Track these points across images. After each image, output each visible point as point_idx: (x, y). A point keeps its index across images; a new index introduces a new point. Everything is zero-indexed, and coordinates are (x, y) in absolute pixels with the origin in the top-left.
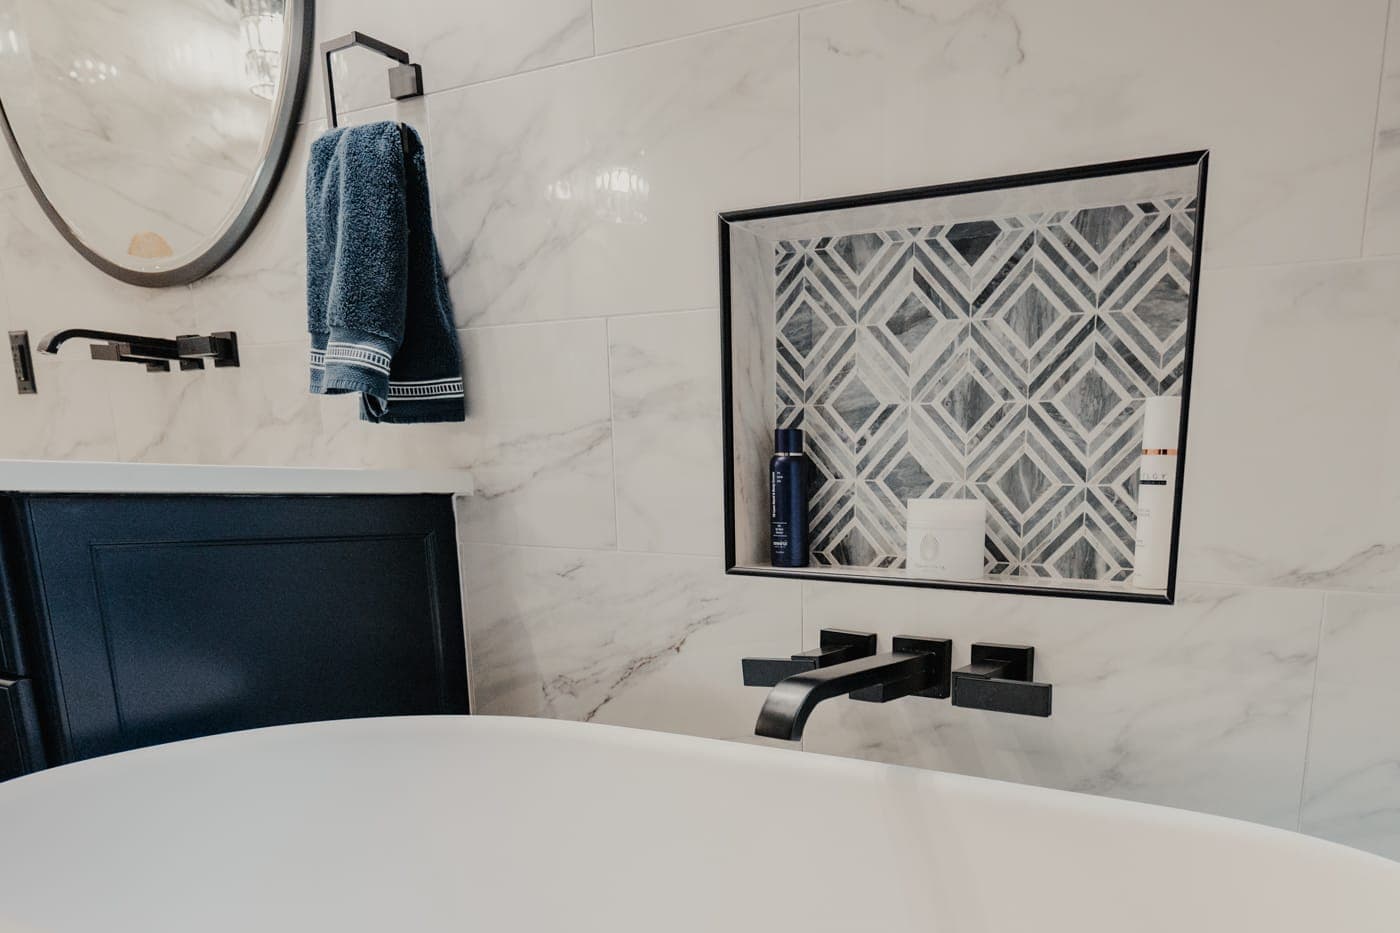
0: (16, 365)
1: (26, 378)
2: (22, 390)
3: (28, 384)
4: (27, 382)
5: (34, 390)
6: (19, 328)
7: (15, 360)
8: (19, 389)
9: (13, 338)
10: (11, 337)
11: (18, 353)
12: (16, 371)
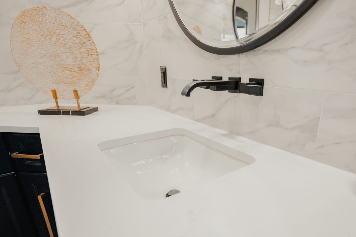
0: (162, 78)
1: (165, 83)
2: (163, 86)
3: (165, 85)
4: (165, 84)
5: (167, 87)
6: (164, 65)
7: (162, 77)
8: (162, 86)
9: (162, 69)
10: (161, 68)
11: (163, 74)
12: (162, 80)
